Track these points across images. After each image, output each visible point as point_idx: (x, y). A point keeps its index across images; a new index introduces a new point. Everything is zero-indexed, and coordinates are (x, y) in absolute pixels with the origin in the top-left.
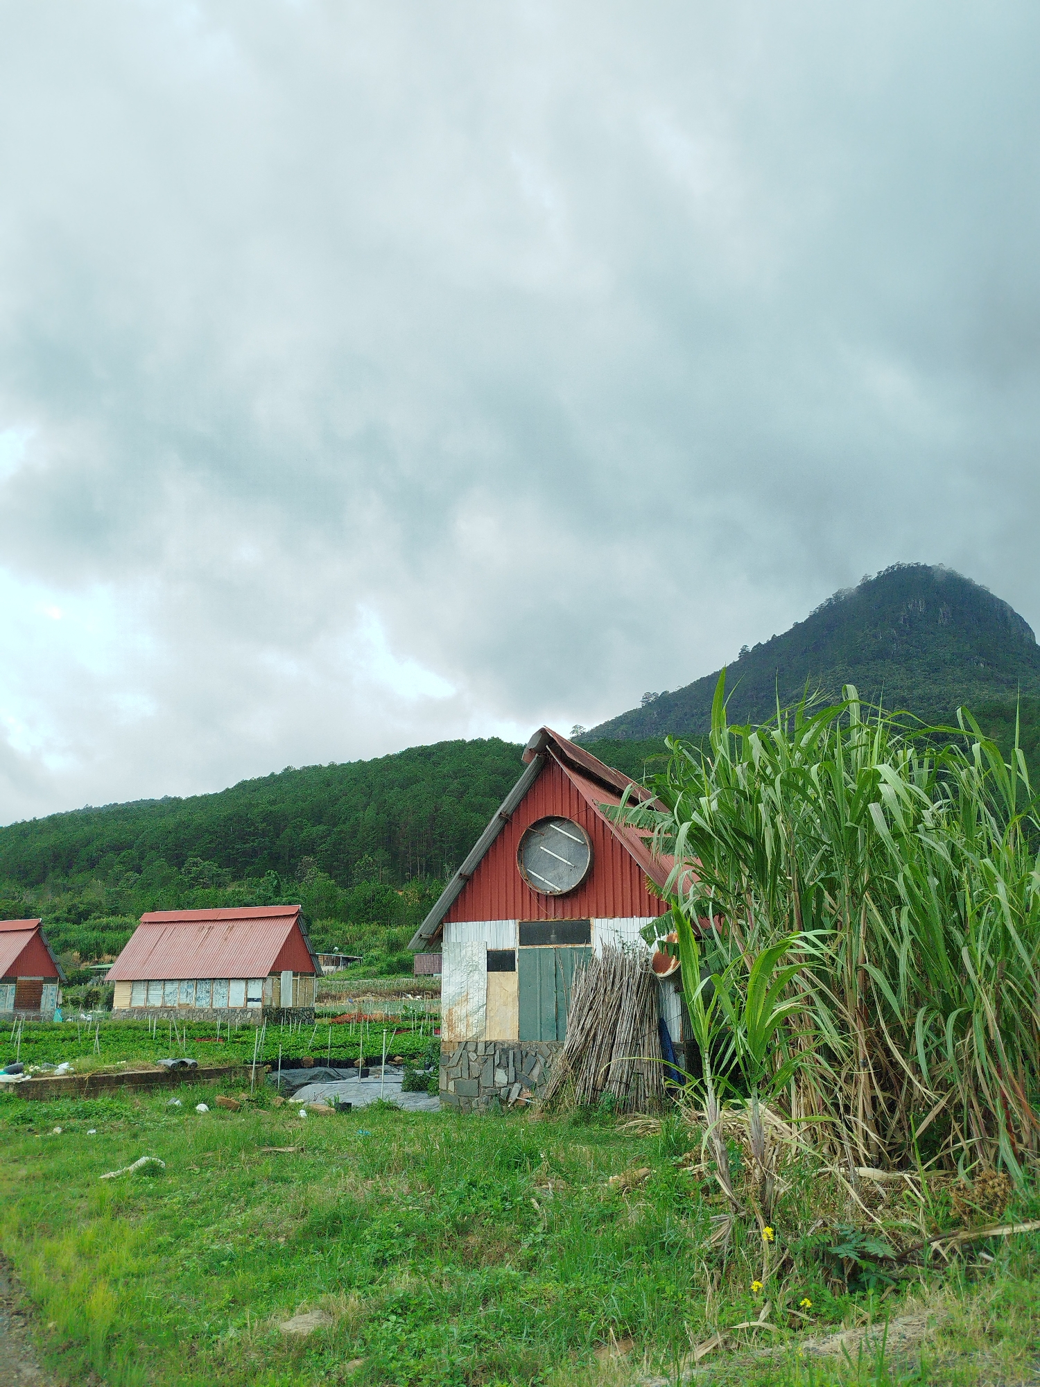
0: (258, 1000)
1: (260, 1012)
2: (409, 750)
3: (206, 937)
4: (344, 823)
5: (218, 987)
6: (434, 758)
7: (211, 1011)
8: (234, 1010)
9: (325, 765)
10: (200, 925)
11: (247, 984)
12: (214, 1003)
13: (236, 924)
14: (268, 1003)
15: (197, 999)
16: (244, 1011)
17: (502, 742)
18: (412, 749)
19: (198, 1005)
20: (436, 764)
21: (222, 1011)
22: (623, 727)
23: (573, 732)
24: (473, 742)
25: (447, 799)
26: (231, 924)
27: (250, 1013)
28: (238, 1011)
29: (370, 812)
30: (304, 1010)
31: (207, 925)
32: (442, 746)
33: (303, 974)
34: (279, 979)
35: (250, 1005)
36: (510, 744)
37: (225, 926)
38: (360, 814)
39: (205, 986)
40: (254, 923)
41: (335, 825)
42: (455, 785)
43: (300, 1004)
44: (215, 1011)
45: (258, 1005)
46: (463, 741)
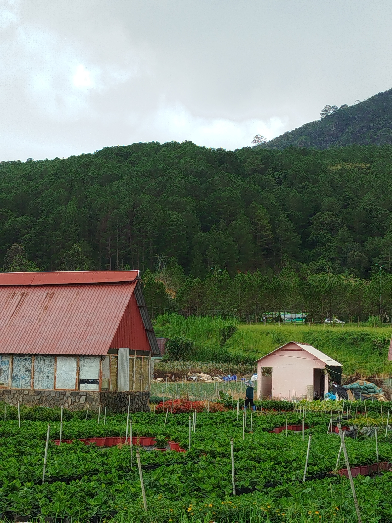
0: (94, 382)
1: (97, 397)
2: (106, 150)
3: (19, 305)
4: (47, 216)
5: (41, 364)
6: (131, 159)
7: (32, 393)
8: (63, 393)
9: (24, 161)
10: (11, 291)
11: (79, 361)
12: (36, 384)
13: (57, 291)
14: (105, 385)
15: (14, 378)
16: (76, 394)
17: (195, 145)
18: (108, 148)
19: (15, 386)
20: (133, 164)
21: (47, 393)
22: (302, 138)
23: (255, 141)
24: (167, 145)
25: (145, 197)
26: (50, 291)
27: (83, 398)
28: (68, 394)
29: (72, 207)
30: (141, 394)
31: (19, 291)
32: (137, 147)
33: (140, 353)
34: (116, 358)
35: (83, 387)
36: (203, 148)
37: (42, 293)
38: (62, 207)
39: (22, 364)
40: (80, 290)
41: (38, 216)
42: (152, 184)
43: (136, 388)
44: (38, 393)
45: (94, 388)
46: (157, 143)
